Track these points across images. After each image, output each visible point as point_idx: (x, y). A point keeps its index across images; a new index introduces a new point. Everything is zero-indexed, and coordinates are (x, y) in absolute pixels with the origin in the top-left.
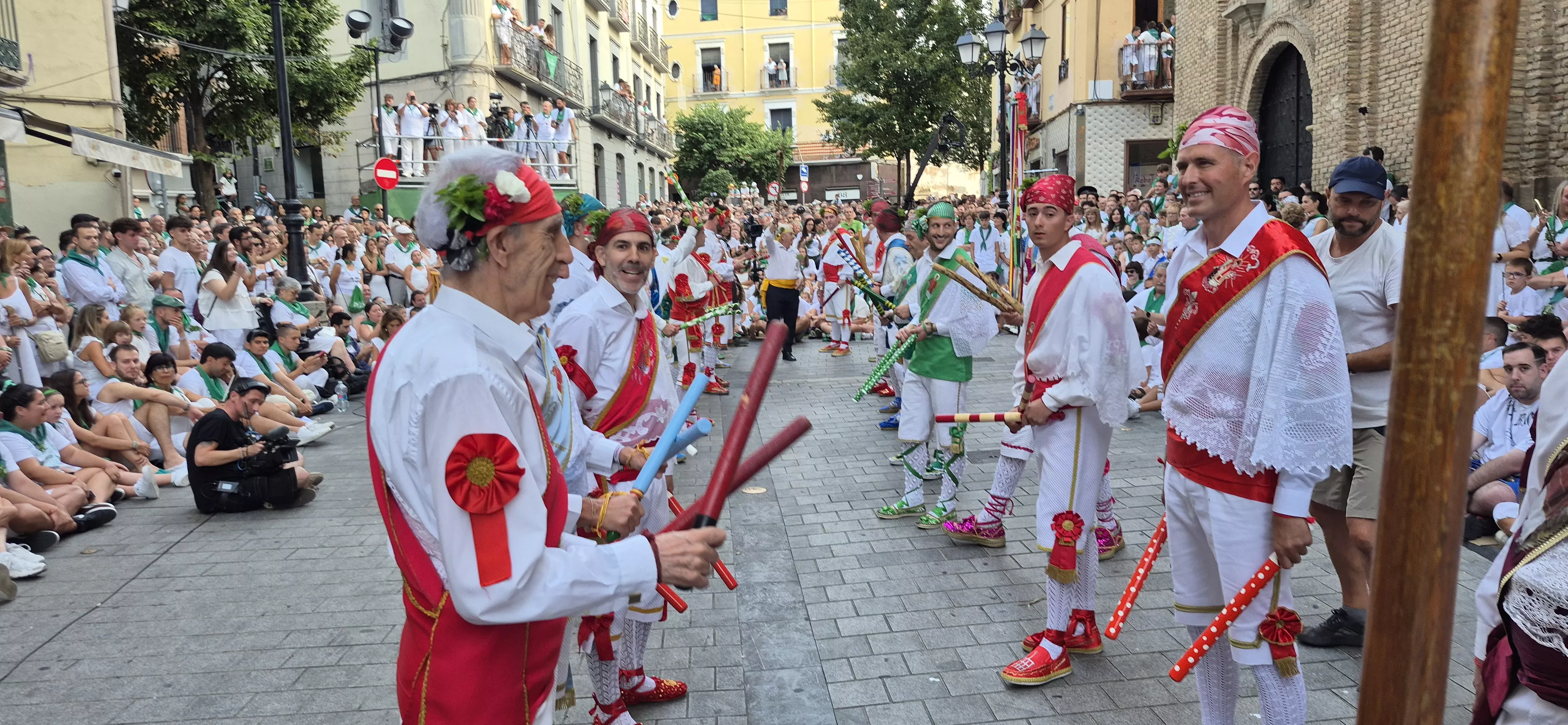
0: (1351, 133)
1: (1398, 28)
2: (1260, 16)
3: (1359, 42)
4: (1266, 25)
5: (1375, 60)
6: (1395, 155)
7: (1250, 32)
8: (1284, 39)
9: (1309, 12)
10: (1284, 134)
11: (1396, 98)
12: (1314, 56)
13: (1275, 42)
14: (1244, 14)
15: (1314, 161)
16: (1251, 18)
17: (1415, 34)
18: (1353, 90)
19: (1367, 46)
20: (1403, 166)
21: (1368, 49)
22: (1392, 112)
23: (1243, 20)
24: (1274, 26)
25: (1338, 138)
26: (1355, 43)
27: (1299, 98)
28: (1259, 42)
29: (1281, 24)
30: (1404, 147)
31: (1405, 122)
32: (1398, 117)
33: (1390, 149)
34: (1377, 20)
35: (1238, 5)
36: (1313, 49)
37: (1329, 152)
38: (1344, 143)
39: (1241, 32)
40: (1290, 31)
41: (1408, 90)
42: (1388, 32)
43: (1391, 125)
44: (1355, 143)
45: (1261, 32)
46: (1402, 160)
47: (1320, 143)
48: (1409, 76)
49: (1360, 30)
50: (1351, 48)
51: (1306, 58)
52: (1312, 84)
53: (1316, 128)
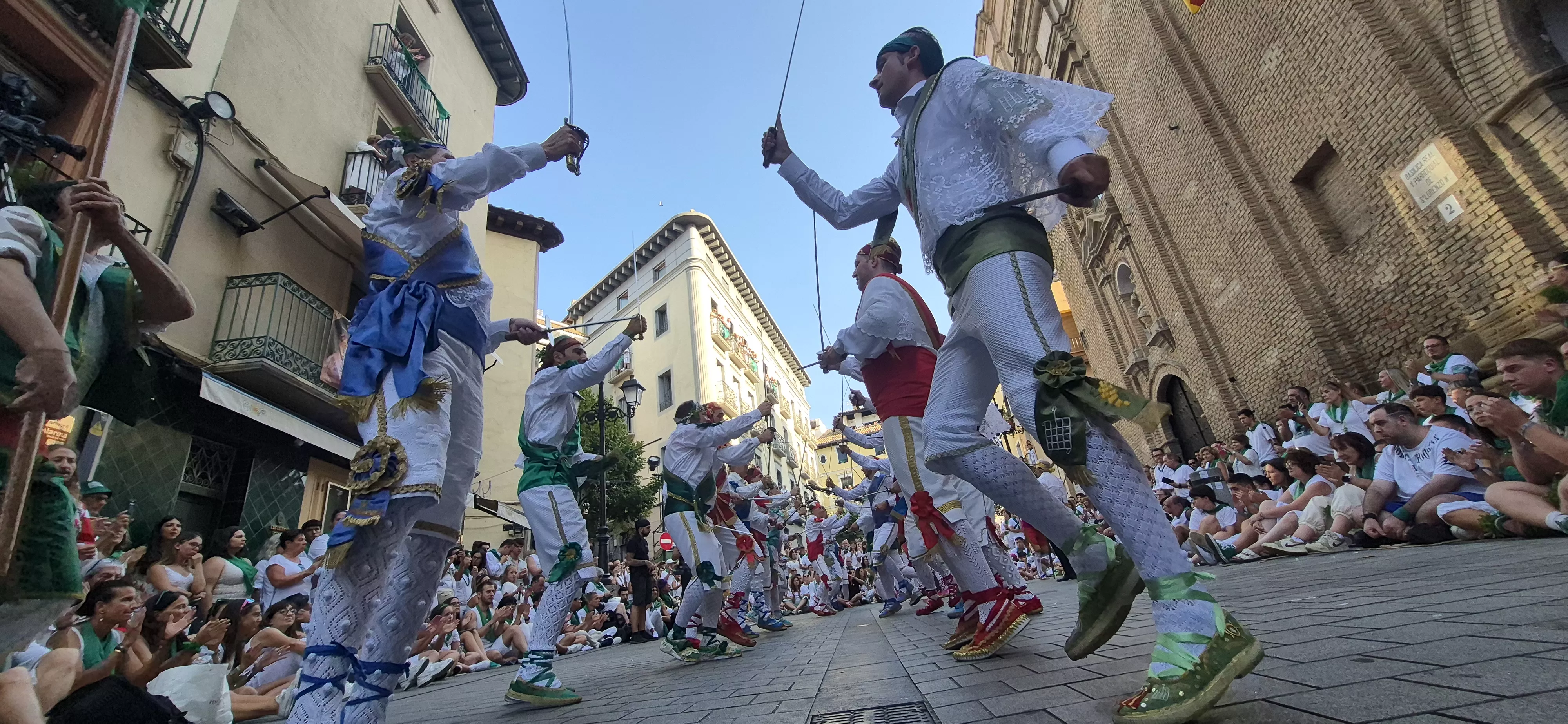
0: (1230, 406)
1: (1232, 339)
2: (1147, 368)
3: (1212, 355)
4: (1152, 371)
5: (1226, 362)
6: (1265, 410)
7: (1145, 378)
8: (1166, 374)
9: (1174, 354)
10: (1190, 430)
11: (1249, 378)
12: (1187, 374)
13: (1161, 378)
14: (1137, 369)
15: (1214, 431)
16: (1141, 370)
17: (1243, 339)
18: (1219, 382)
19: (1217, 356)
20: (1274, 415)
21: (1218, 357)
22: (1251, 387)
23: (1138, 372)
24: (1157, 369)
25: (1222, 412)
26: (1208, 356)
27: (1190, 405)
28: (1152, 381)
29: (1161, 366)
30: (1269, 404)
31: (1262, 389)
32: (1256, 387)
33: (1260, 409)
34: (1217, 341)
35: (1131, 364)
36: (1184, 370)
37: (1220, 422)
38: (1227, 413)
39: (1140, 381)
40: (1168, 368)
41: (1255, 370)
42: (1227, 344)
43: (1254, 394)
44: (1236, 412)
45: (1151, 377)
46: (1271, 411)
47: (1213, 419)
48: (1252, 362)
49: (1209, 349)
50: (1207, 359)
51: (1184, 377)
52: (1194, 391)
53: (1207, 412)
